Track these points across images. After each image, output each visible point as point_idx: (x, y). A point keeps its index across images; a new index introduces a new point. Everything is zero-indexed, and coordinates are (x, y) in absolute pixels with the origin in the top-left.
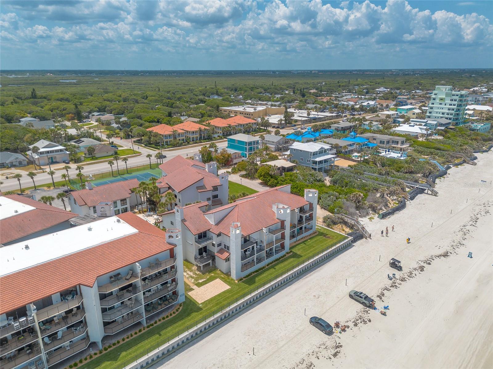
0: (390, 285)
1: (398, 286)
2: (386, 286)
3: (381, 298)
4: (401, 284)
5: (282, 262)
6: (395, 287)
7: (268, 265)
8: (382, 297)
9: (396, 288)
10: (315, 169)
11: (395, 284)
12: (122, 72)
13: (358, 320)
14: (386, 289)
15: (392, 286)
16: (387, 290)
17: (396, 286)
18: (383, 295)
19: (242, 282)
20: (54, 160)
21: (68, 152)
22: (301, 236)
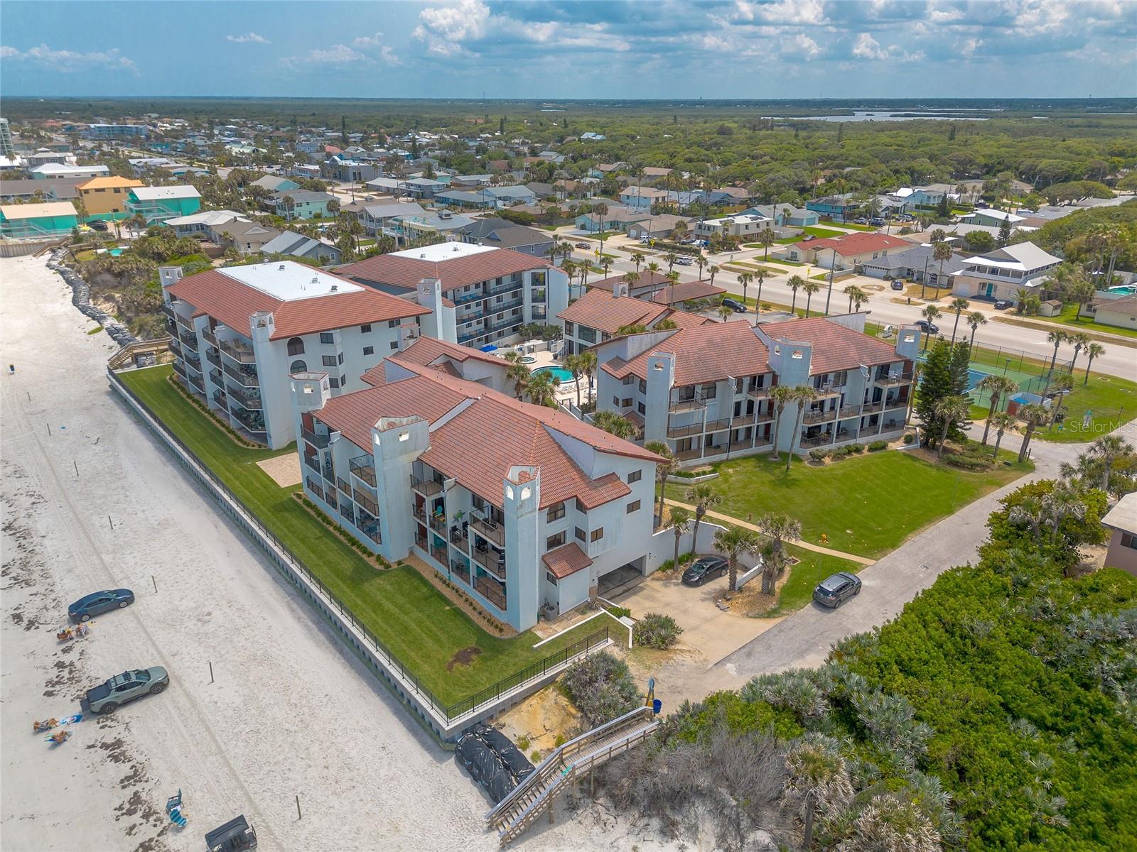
0: (144, 796)
1: (127, 821)
2: (151, 784)
3: (105, 746)
4: (129, 834)
6: (127, 806)
8: (108, 752)
9: (120, 808)
11: (140, 813)
13: (71, 672)
14: (135, 774)
15: (136, 799)
16: (128, 778)
17: (130, 813)
18: (116, 759)
19: (292, 500)
20: (993, 294)
21: (1028, 284)
22: (463, 585)
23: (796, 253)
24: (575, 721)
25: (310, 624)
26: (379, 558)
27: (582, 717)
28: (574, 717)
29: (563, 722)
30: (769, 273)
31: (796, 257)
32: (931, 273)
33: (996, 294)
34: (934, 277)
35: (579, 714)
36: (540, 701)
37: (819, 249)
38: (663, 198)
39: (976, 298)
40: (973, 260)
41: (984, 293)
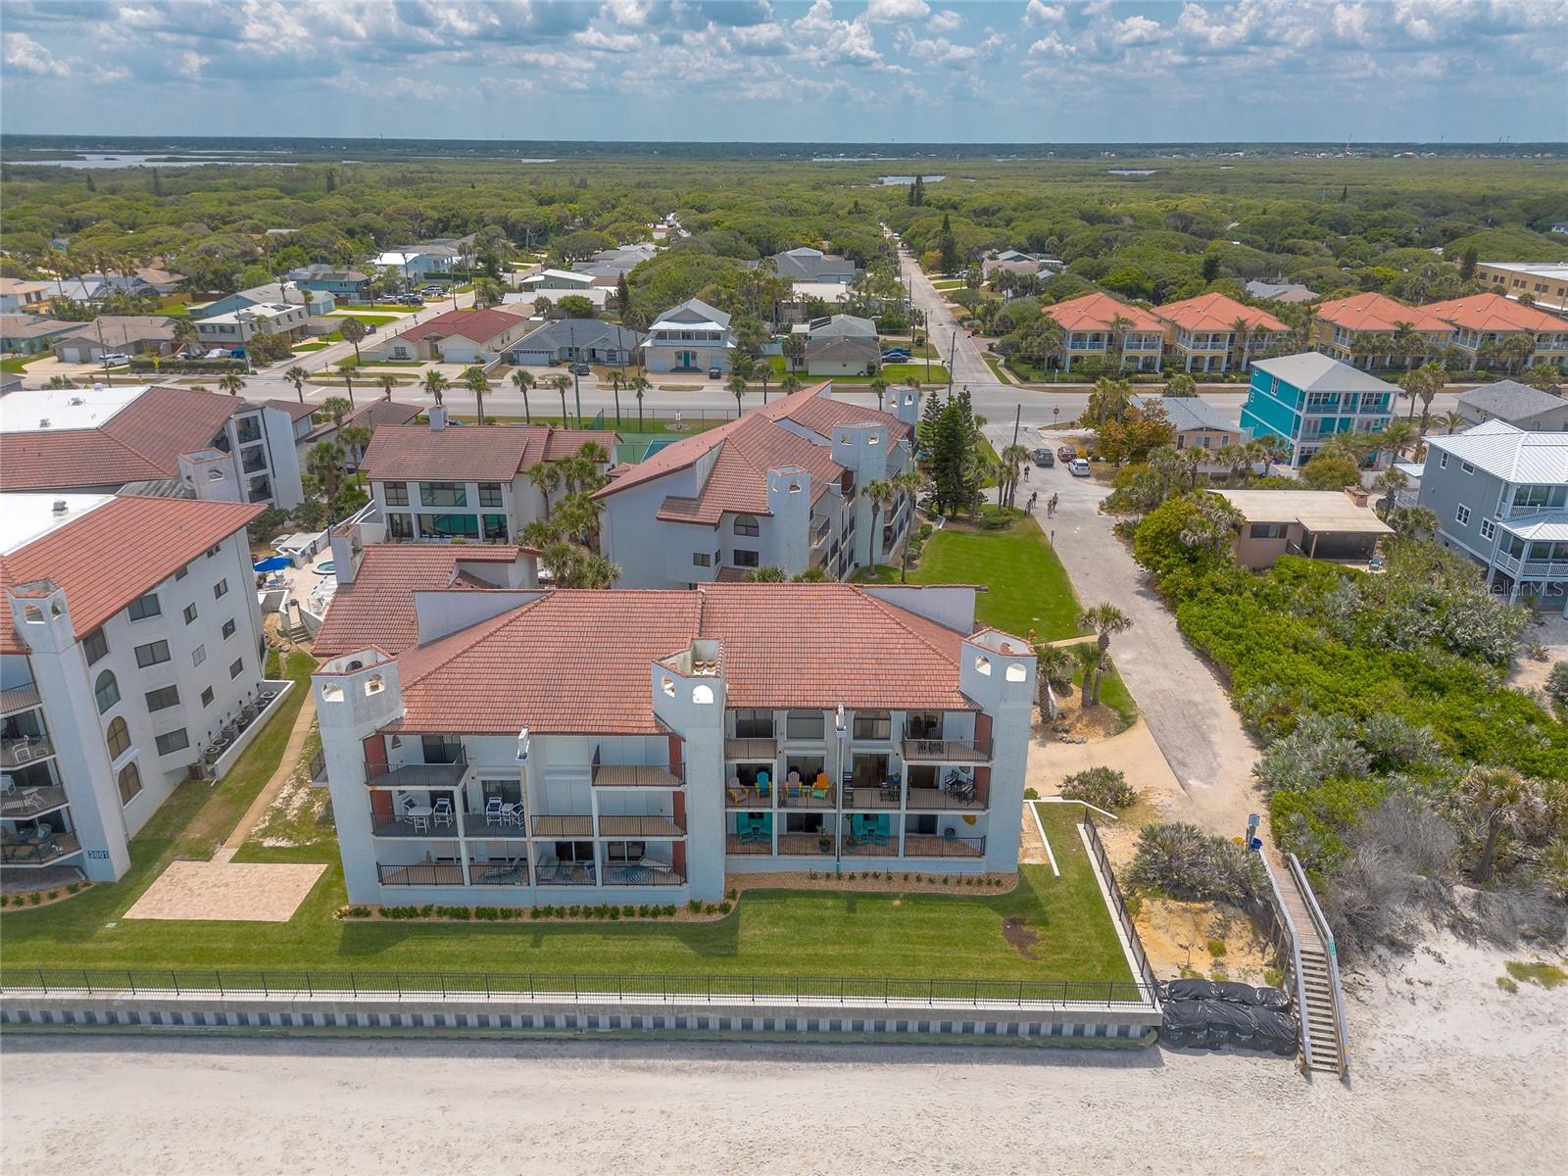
5: (607, 932)
7: (536, 914)
10: (1502, 583)
19: (348, 925)
20: (692, 363)
21: (730, 345)
22: (880, 863)
23: (403, 348)
24: (1211, 915)
25: (710, 1063)
26: (695, 907)
27: (1215, 905)
28: (1205, 911)
29: (1197, 926)
30: (399, 380)
31: (404, 354)
32: (606, 348)
33: (700, 363)
34: (611, 354)
35: (1211, 904)
36: (1145, 924)
37: (438, 339)
38: (38, 294)
39: (677, 370)
40: (661, 325)
41: (681, 363)
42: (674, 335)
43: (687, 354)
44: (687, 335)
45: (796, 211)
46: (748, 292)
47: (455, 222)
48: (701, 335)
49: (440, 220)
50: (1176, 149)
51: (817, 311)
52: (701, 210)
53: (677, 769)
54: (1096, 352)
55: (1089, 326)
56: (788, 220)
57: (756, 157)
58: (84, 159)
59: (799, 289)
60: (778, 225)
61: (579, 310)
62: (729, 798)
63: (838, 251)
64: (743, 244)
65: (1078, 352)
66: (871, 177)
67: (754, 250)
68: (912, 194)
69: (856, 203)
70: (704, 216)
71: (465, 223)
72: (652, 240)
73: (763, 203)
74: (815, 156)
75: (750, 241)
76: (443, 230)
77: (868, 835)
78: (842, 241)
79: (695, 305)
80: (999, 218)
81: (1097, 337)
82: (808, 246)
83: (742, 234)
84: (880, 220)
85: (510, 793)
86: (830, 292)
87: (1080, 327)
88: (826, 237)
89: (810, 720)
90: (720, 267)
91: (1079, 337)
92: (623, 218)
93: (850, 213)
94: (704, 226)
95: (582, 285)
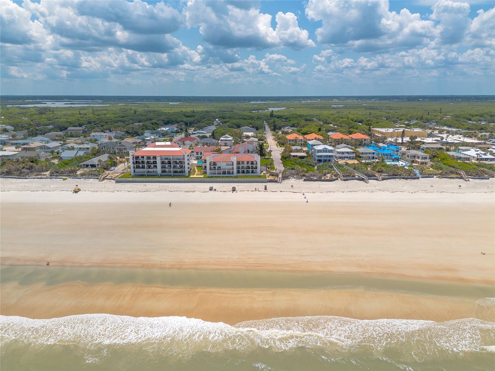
7: (222, 177)
12: (424, 98)
20: (227, 145)
21: (233, 142)
22: (249, 174)
26: (234, 176)
37: (184, 141)
38: (107, 135)
39: (224, 146)
40: (222, 139)
41: (225, 145)
42: (224, 140)
43: (226, 143)
44: (226, 140)
45: (245, 118)
46: (236, 134)
47: (171, 121)
48: (228, 140)
49: (167, 121)
50: (355, 99)
51: (248, 137)
52: (224, 118)
53: (233, 165)
54: (293, 142)
55: (291, 138)
56: (243, 121)
57: (235, 102)
58: (46, 103)
59: (245, 133)
60: (241, 122)
61: (204, 137)
62: (237, 169)
63: (253, 127)
64: (234, 126)
65: (290, 142)
66: (266, 108)
67: (236, 127)
68: (271, 115)
69: (258, 117)
70: (225, 120)
71: (173, 122)
72: (214, 125)
73: (237, 117)
74: (252, 101)
75: (235, 125)
76: (168, 123)
77: (248, 172)
78: (254, 125)
79: (227, 135)
80: (288, 120)
81: (293, 140)
82: (247, 126)
83: (234, 124)
84: (264, 120)
85: (220, 167)
86: (250, 134)
87: (290, 139)
88: (251, 124)
89: (243, 163)
90: (230, 130)
91: (290, 140)
92: (207, 120)
93: (257, 119)
94: (225, 122)
95: (204, 133)
